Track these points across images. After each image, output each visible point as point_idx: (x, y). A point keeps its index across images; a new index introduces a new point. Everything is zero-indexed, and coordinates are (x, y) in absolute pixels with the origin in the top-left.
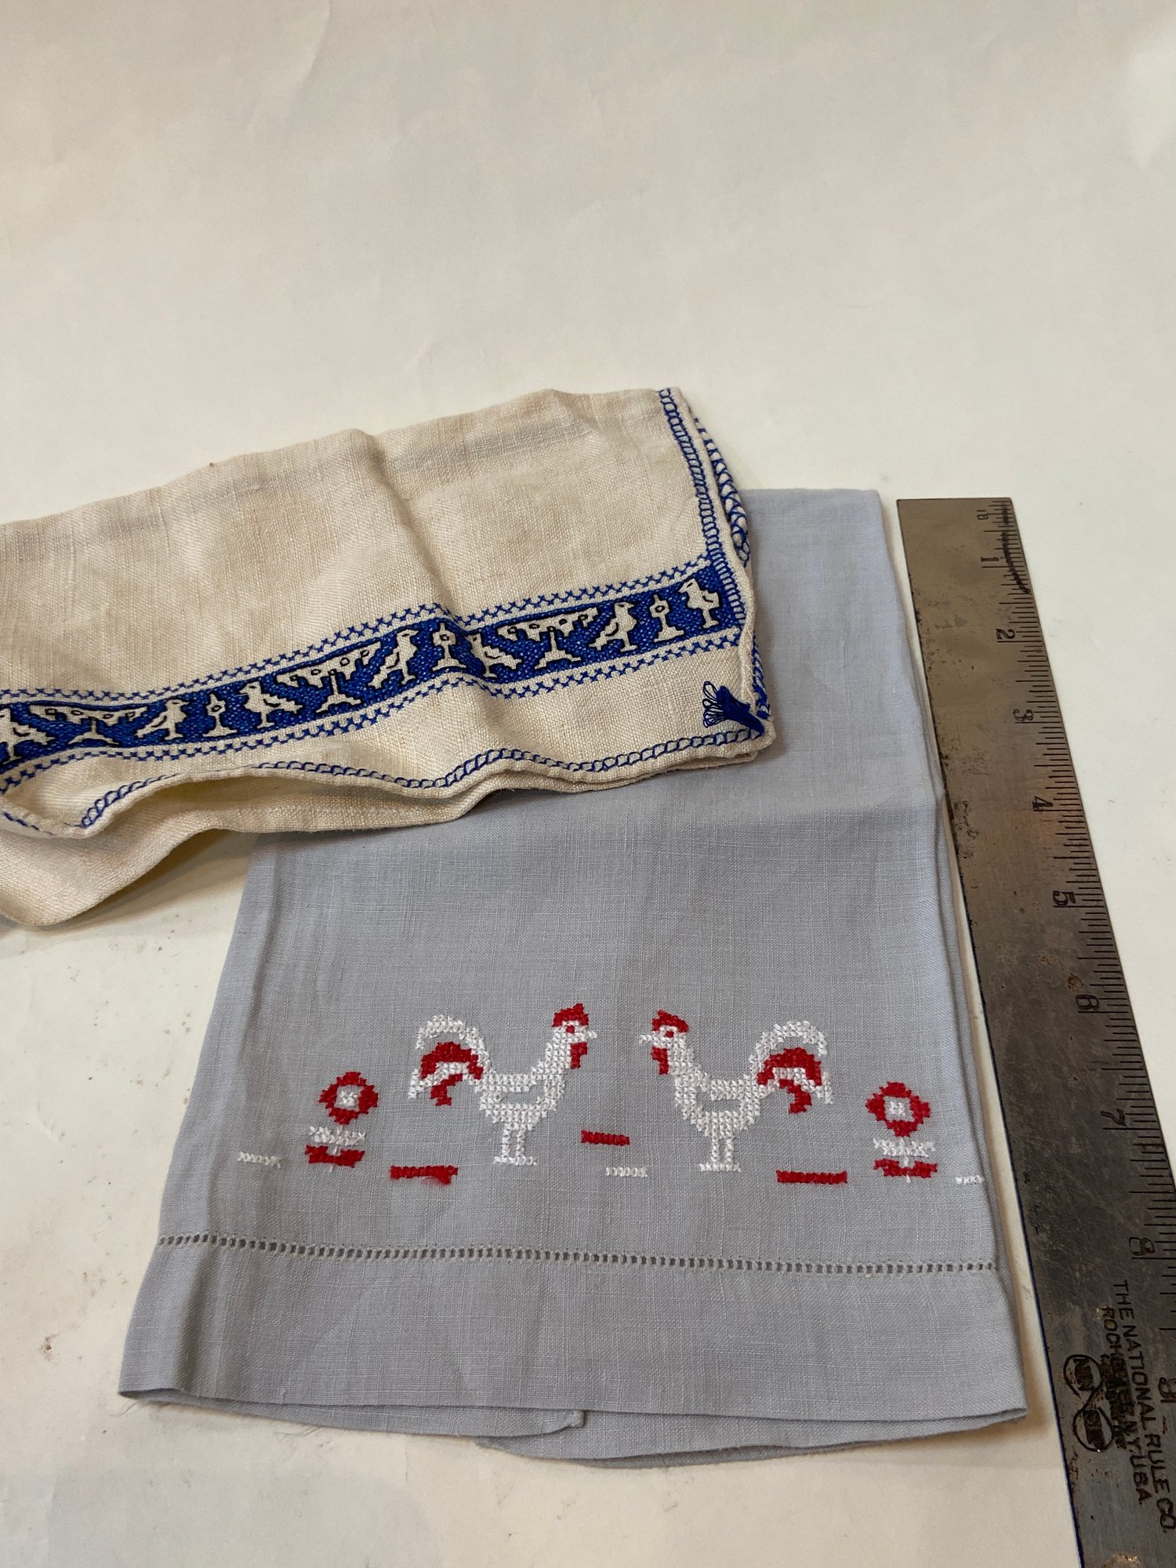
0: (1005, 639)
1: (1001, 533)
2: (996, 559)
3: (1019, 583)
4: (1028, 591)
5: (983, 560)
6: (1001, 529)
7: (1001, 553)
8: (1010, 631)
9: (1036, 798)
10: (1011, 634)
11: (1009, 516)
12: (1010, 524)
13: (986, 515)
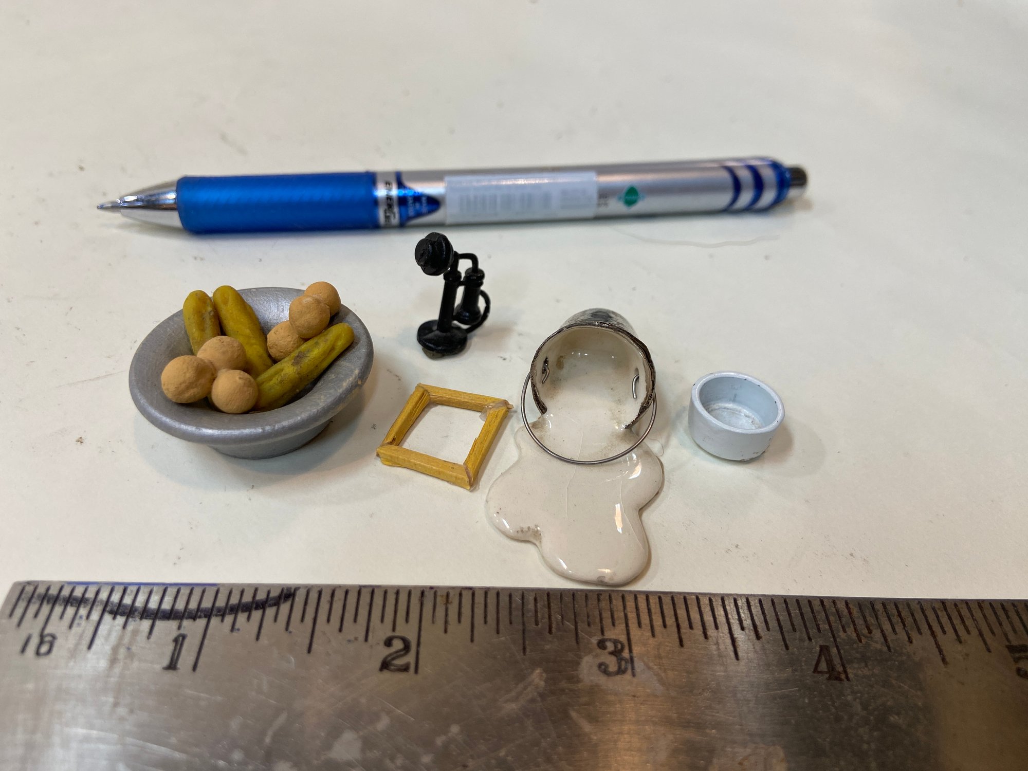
0: (410, 658)
1: (107, 617)
2: (179, 641)
3: (261, 605)
4: (288, 594)
5: (172, 666)
8: (388, 643)
12: (90, 595)
13: (42, 637)
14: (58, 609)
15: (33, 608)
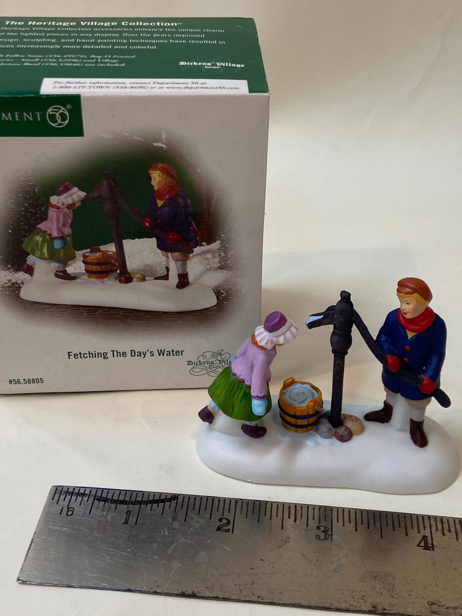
0: (230, 527)
1: (96, 502)
2: (128, 513)
3: (163, 501)
4: (175, 497)
5: (126, 522)
6: (91, 499)
7: (123, 508)
8: (220, 520)
9: (418, 546)
10: (225, 521)
11: (76, 491)
12: (87, 492)
13: (68, 508)
14: (74, 498)
15: (62, 497)
